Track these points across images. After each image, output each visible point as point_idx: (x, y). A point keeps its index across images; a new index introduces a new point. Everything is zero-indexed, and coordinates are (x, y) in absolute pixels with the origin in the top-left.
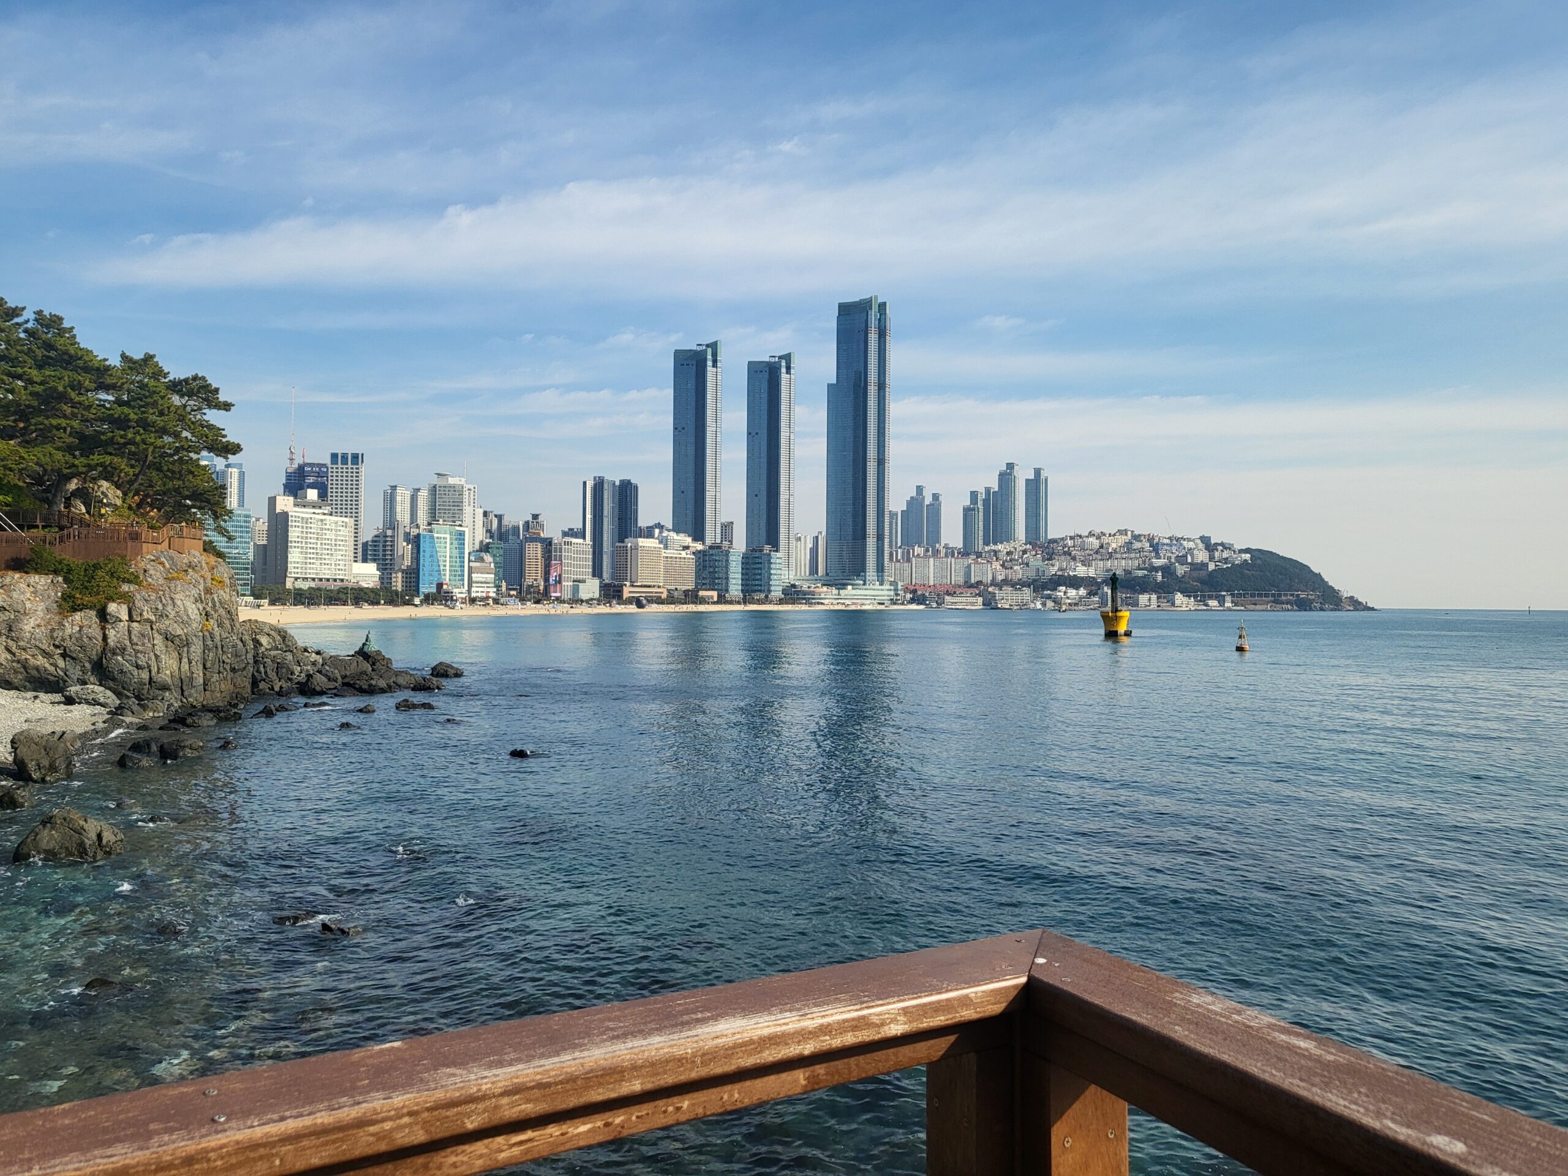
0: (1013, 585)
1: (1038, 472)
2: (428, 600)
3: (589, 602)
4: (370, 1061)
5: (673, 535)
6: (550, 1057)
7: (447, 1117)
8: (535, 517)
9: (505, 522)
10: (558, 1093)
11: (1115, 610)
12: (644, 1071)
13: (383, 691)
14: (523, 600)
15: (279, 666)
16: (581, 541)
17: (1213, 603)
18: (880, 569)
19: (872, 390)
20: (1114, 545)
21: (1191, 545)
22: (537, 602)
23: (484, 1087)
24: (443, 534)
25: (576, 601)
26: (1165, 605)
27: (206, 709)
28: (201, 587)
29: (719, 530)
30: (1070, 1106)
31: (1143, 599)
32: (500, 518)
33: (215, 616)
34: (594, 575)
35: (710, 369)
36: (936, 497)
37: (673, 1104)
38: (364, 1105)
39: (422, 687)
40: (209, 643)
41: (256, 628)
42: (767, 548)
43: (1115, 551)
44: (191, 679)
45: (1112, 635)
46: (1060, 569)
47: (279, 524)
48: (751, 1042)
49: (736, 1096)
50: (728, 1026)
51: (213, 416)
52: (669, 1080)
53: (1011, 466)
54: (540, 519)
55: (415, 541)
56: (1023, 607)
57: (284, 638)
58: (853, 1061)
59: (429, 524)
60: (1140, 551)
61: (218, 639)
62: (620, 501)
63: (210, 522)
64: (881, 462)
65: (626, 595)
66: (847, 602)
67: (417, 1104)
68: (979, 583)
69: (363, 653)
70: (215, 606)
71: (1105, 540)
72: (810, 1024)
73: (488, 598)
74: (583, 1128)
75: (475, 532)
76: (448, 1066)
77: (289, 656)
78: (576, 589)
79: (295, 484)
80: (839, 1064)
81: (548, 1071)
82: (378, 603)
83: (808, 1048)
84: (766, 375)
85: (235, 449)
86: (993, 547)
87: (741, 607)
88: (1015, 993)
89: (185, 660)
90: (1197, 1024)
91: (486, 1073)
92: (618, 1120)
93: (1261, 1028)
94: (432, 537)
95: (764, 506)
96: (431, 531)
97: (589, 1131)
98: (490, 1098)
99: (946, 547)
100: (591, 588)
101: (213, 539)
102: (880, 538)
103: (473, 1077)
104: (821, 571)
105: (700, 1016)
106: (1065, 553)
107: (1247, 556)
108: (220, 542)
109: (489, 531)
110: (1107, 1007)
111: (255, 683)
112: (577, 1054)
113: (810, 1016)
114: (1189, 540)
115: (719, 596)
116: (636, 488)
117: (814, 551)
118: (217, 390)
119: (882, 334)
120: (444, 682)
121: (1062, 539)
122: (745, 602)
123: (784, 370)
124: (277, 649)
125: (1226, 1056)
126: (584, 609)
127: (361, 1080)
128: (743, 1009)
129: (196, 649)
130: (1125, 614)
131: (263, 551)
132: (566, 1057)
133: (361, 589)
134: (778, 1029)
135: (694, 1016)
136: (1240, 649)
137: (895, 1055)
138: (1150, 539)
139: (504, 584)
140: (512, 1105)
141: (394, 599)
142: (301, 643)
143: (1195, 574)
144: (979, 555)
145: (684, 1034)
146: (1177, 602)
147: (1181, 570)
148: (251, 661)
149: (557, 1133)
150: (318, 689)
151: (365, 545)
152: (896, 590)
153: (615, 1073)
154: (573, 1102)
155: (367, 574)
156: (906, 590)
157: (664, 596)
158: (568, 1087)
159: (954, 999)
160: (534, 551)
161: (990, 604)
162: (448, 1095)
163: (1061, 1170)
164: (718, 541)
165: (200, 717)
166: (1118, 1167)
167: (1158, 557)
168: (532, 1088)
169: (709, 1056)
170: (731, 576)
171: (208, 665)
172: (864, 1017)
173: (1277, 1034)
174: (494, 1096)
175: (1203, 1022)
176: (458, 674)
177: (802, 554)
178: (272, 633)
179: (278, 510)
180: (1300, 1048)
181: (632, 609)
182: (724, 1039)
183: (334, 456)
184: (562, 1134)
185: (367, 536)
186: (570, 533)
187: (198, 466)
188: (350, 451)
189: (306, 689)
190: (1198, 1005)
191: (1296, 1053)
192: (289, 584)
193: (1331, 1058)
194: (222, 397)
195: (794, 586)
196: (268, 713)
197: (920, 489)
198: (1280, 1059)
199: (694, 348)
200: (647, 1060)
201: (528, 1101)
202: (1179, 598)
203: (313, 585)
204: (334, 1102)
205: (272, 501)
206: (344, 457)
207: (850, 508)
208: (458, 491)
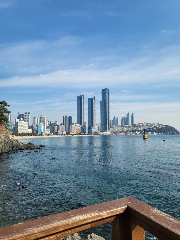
0: (129, 131)
1: (133, 114)
2: (40, 135)
3: (64, 135)
4: (16, 227)
5: (77, 124)
6: (47, 225)
7: (28, 238)
8: (56, 122)
9: (51, 123)
10: (48, 232)
11: (145, 135)
12: (63, 227)
13: (32, 149)
14: (54, 135)
15: (16, 146)
16: (63, 125)
17: (160, 133)
18: (109, 129)
19: (107, 102)
20: (144, 125)
21: (156, 125)
22: (56, 135)
23: (35, 232)
24: (42, 125)
25: (62, 135)
26: (152, 134)
27: (5, 152)
28: (4, 133)
29: (84, 123)
30: (135, 228)
31: (149, 133)
32: (50, 122)
33: (7, 138)
34: (65, 131)
35: (82, 99)
36: (117, 118)
37: (68, 232)
38: (14, 236)
39: (39, 148)
40: (6, 142)
41: (13, 139)
42: (91, 126)
43: (145, 126)
44: (3, 148)
45: (144, 139)
46: (136, 129)
47: (17, 123)
48: (81, 220)
49: (79, 229)
50: (77, 217)
51: (6, 107)
52: (67, 228)
53: (128, 113)
54: (57, 122)
55: (38, 126)
56: (131, 134)
57: (17, 141)
58: (98, 222)
59: (40, 123)
60: (149, 126)
61: (7, 141)
62: (69, 119)
63: (6, 123)
64: (109, 113)
65: (70, 134)
66: (104, 134)
67: (23, 236)
68: (124, 131)
69: (29, 143)
70: (6, 136)
71: (143, 124)
72: (91, 216)
73: (49, 134)
74: (52, 237)
75: (47, 125)
76: (29, 228)
77: (18, 144)
78: (62, 133)
79: (19, 117)
80: (96, 223)
81: (46, 228)
82: (32, 135)
83: (91, 221)
84: (91, 100)
85: (10, 112)
86: (126, 125)
87: (88, 135)
88: (125, 209)
89: (2, 145)
90: (154, 216)
91: (36, 229)
92: (58, 235)
93: (165, 216)
94: (40, 125)
95: (91, 120)
96: (40, 124)
97: (53, 238)
98: (36, 234)
99: (119, 126)
100: (65, 133)
101: (6, 126)
102: (109, 124)
103: (33, 230)
104: (100, 130)
105: (73, 215)
106: (137, 126)
107: (165, 126)
108: (8, 127)
109: (49, 124)
110: (140, 212)
111: (13, 148)
112: (51, 224)
113: (91, 215)
114: (156, 124)
115: (84, 134)
116: (71, 117)
117: (99, 126)
118: (7, 103)
119: (108, 93)
120: (42, 148)
121: (137, 124)
122: (88, 134)
123: (94, 99)
124: (16, 143)
125: (159, 223)
126: (63, 136)
127: (14, 231)
128: (80, 214)
129: (4, 143)
130: (146, 135)
131: (14, 128)
132: (49, 225)
133: (29, 133)
134: (86, 218)
135: (72, 215)
136: (164, 141)
137: (106, 220)
138: (150, 124)
139: (51, 132)
140: (40, 235)
141: (34, 135)
142: (20, 142)
143: (157, 129)
144: (124, 127)
145: (70, 219)
146: (154, 133)
147: (155, 128)
148: (12, 145)
149: (48, 238)
150: (22, 149)
151: (30, 126)
152: (111, 132)
153: (57, 227)
154: (50, 233)
155: (30, 131)
156: (113, 132)
157: (76, 134)
158: (49, 231)
159: (115, 211)
160: (56, 127)
161: (126, 134)
162: (29, 234)
163: (134, 239)
164: (84, 125)
165: (4, 154)
166: (143, 238)
167: (151, 127)
168: (43, 231)
169: (74, 223)
170: (86, 130)
171: (5, 145)
172: (100, 215)
173: (167, 218)
174: (37, 233)
175: (155, 215)
176: (44, 146)
177: (97, 127)
178: (15, 140)
179: (16, 121)
180: (171, 220)
181: (71, 136)
182: (76, 220)
183: (25, 113)
184: (49, 239)
185: (30, 125)
186: (61, 124)
187: (4, 115)
188: (27, 112)
189: (21, 149)
190: (155, 212)
191: (171, 221)
192: (18, 133)
193: (176, 222)
194: (8, 104)
195: (96, 132)
196: (15, 153)
197: (115, 117)
198: (168, 223)
199: (80, 96)
200: (63, 225)
201: (43, 234)
202: (155, 133)
203: (22, 133)
204: (9, 236)
205: (15, 120)
206: (27, 113)
207: (104, 120)
208: (44, 118)
